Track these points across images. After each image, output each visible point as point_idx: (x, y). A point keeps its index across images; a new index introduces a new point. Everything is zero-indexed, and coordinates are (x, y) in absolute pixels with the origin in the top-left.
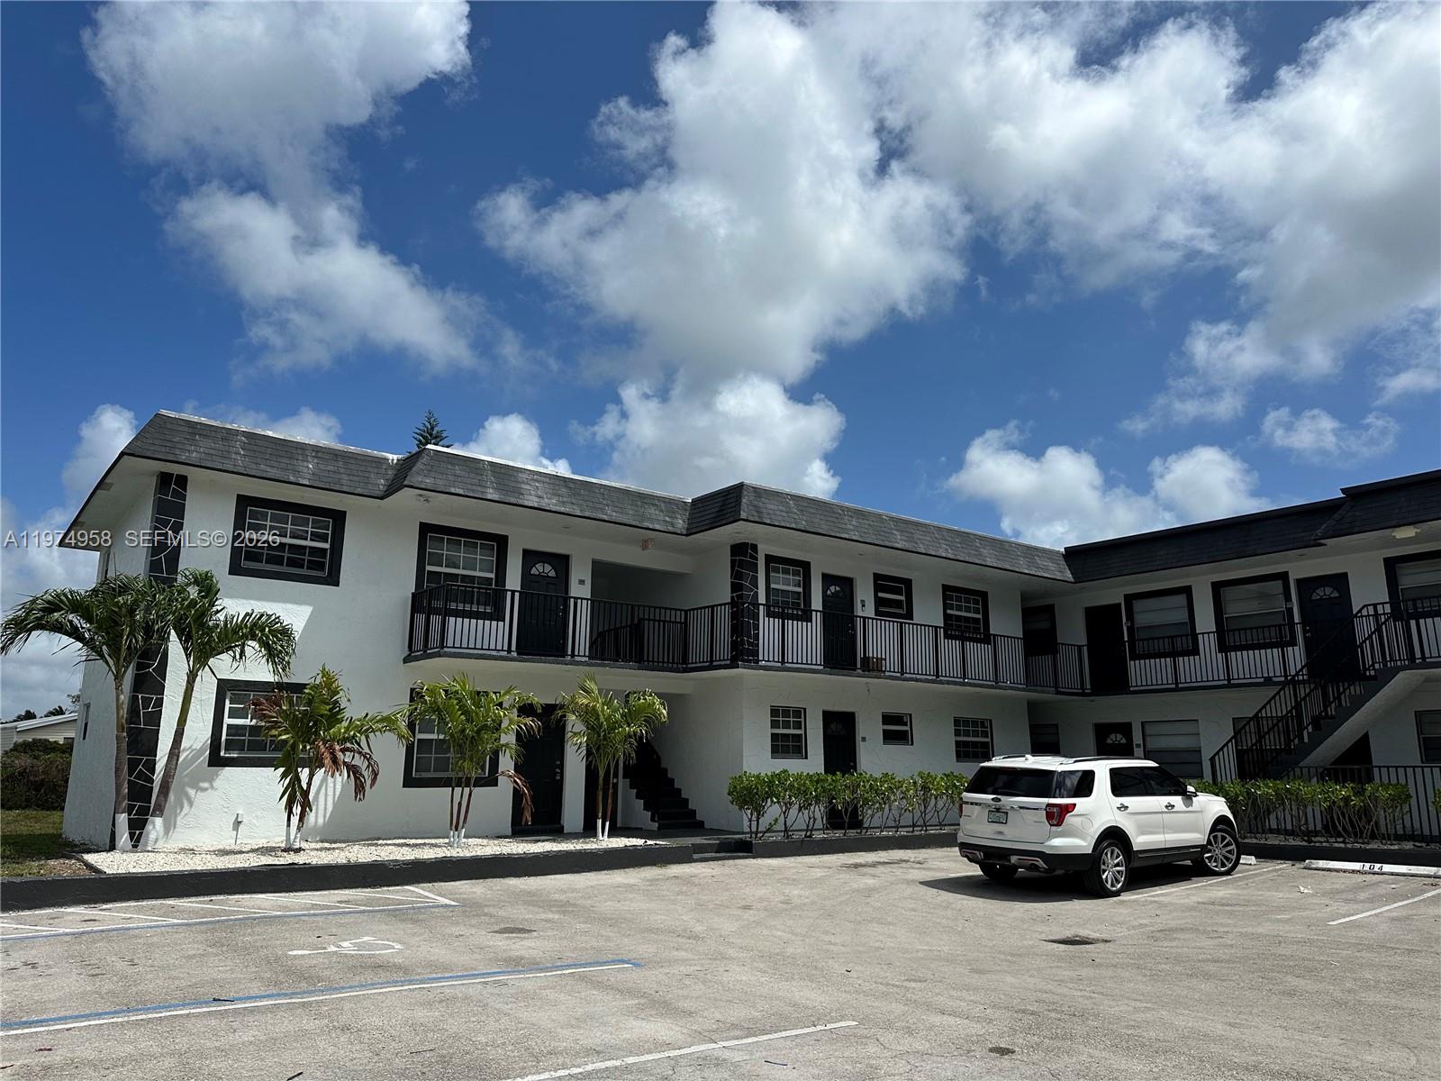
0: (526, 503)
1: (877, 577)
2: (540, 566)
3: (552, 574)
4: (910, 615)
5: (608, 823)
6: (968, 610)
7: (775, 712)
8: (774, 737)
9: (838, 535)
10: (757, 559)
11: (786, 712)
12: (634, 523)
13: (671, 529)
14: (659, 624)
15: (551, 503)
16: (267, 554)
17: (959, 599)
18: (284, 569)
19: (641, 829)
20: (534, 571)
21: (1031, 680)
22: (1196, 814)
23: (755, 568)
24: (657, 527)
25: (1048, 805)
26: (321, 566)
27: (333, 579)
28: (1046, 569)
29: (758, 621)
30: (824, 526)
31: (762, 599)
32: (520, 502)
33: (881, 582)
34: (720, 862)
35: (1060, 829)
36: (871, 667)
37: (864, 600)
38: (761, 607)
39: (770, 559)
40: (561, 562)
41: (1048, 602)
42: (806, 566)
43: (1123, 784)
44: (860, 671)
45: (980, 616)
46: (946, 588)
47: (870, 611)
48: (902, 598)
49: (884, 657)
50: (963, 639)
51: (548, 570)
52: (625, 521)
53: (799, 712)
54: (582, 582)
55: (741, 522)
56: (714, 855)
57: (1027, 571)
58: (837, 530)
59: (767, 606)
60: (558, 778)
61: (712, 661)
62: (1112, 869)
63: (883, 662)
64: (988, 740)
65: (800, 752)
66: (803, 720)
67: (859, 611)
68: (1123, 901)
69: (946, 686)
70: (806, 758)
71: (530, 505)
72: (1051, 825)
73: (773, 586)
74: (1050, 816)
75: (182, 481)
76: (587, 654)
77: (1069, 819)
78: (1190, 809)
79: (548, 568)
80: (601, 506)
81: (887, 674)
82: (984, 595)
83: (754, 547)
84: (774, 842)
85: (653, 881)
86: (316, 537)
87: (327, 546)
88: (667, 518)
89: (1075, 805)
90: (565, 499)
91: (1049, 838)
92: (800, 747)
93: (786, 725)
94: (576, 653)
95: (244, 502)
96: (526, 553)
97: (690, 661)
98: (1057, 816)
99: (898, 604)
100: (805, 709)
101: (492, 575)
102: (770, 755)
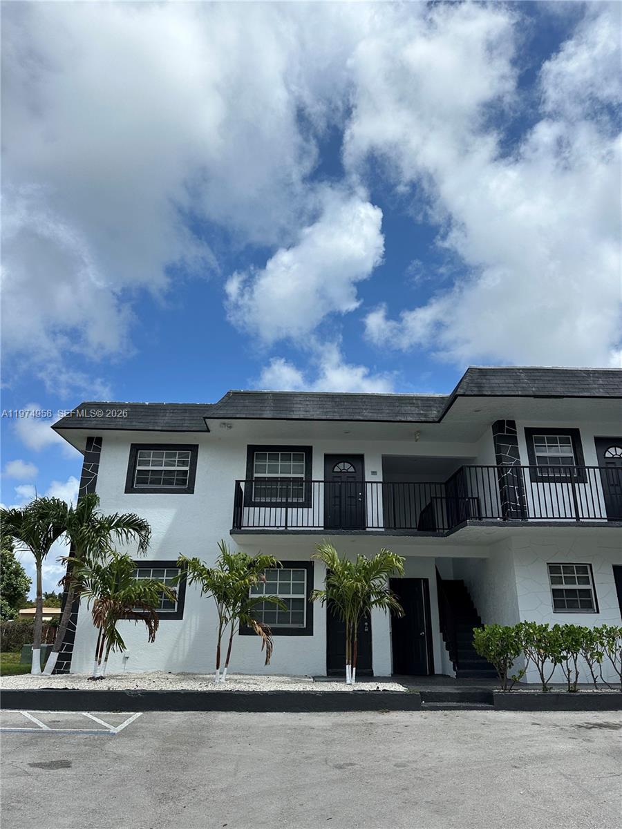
3: (352, 469)
5: (354, 669)
7: (553, 568)
8: (556, 593)
10: (515, 433)
12: (389, 419)
13: (423, 419)
16: (151, 478)
18: (161, 486)
23: (514, 441)
26: (184, 482)
27: (191, 490)
30: (559, 390)
38: (526, 474)
39: (529, 432)
42: (574, 434)
53: (584, 569)
54: (374, 473)
55: (459, 397)
60: (366, 630)
65: (592, 607)
66: (590, 575)
70: (598, 612)
73: (537, 454)
75: (99, 441)
76: (382, 525)
79: (347, 465)
80: (359, 411)
83: (512, 424)
86: (180, 463)
87: (187, 468)
88: (421, 412)
92: (591, 601)
93: (570, 581)
95: (136, 448)
96: (328, 457)
100: (590, 565)
101: (303, 476)
102: (551, 609)
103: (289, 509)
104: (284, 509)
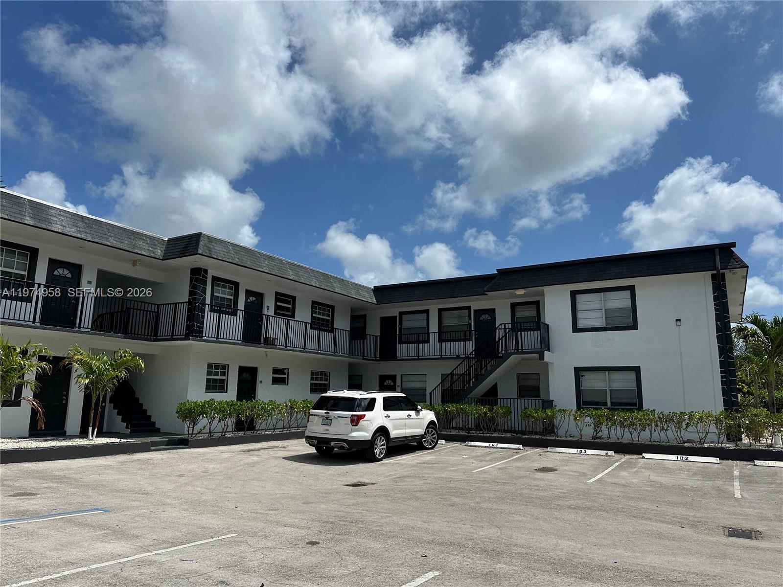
0: (53, 229)
1: (277, 294)
2: (60, 271)
3: (69, 275)
4: (293, 316)
5: (96, 430)
6: (324, 315)
7: (210, 366)
8: (208, 380)
9: (256, 268)
10: (207, 278)
11: (217, 366)
13: (152, 255)
14: (140, 312)
15: (72, 231)
17: (320, 309)
19: (119, 433)
20: (56, 273)
21: (351, 352)
22: (419, 420)
23: (205, 283)
24: (144, 253)
25: (352, 415)
28: (364, 297)
29: (204, 314)
30: (248, 263)
31: (208, 301)
32: (49, 228)
33: (279, 297)
34: (167, 451)
35: (357, 427)
36: (269, 342)
37: (269, 307)
38: (207, 306)
39: (215, 279)
40: (76, 269)
41: (363, 313)
42: (236, 285)
43: (389, 405)
44: (263, 345)
45: (330, 318)
46: (314, 303)
47: (271, 312)
48: (290, 306)
49: (276, 337)
50: (320, 330)
51: (66, 273)
52: (122, 247)
53: (225, 367)
54: (90, 282)
55: (198, 255)
56: (164, 447)
57: (354, 297)
58: (256, 266)
59: (211, 305)
60: (64, 402)
61: (172, 335)
62: (380, 447)
63: (276, 340)
64: (327, 382)
65: (223, 389)
66: (226, 371)
67: (265, 312)
68: (383, 463)
69: (308, 354)
70: (226, 392)
71: (56, 230)
72: (353, 426)
73: (215, 294)
74: (352, 421)
76: (90, 327)
77: (362, 422)
78: (418, 417)
79: (66, 271)
80: (106, 236)
81: (278, 347)
82: (333, 308)
83: (206, 271)
84: (202, 439)
85: (123, 463)
88: (151, 249)
89: (365, 415)
90: (81, 230)
91: (351, 432)
93: (216, 374)
94: (82, 326)
96: (51, 261)
97: (159, 335)
98: (356, 421)
99: (287, 309)
100: (228, 365)
101: (26, 273)
102: (204, 390)
103: (9, 301)
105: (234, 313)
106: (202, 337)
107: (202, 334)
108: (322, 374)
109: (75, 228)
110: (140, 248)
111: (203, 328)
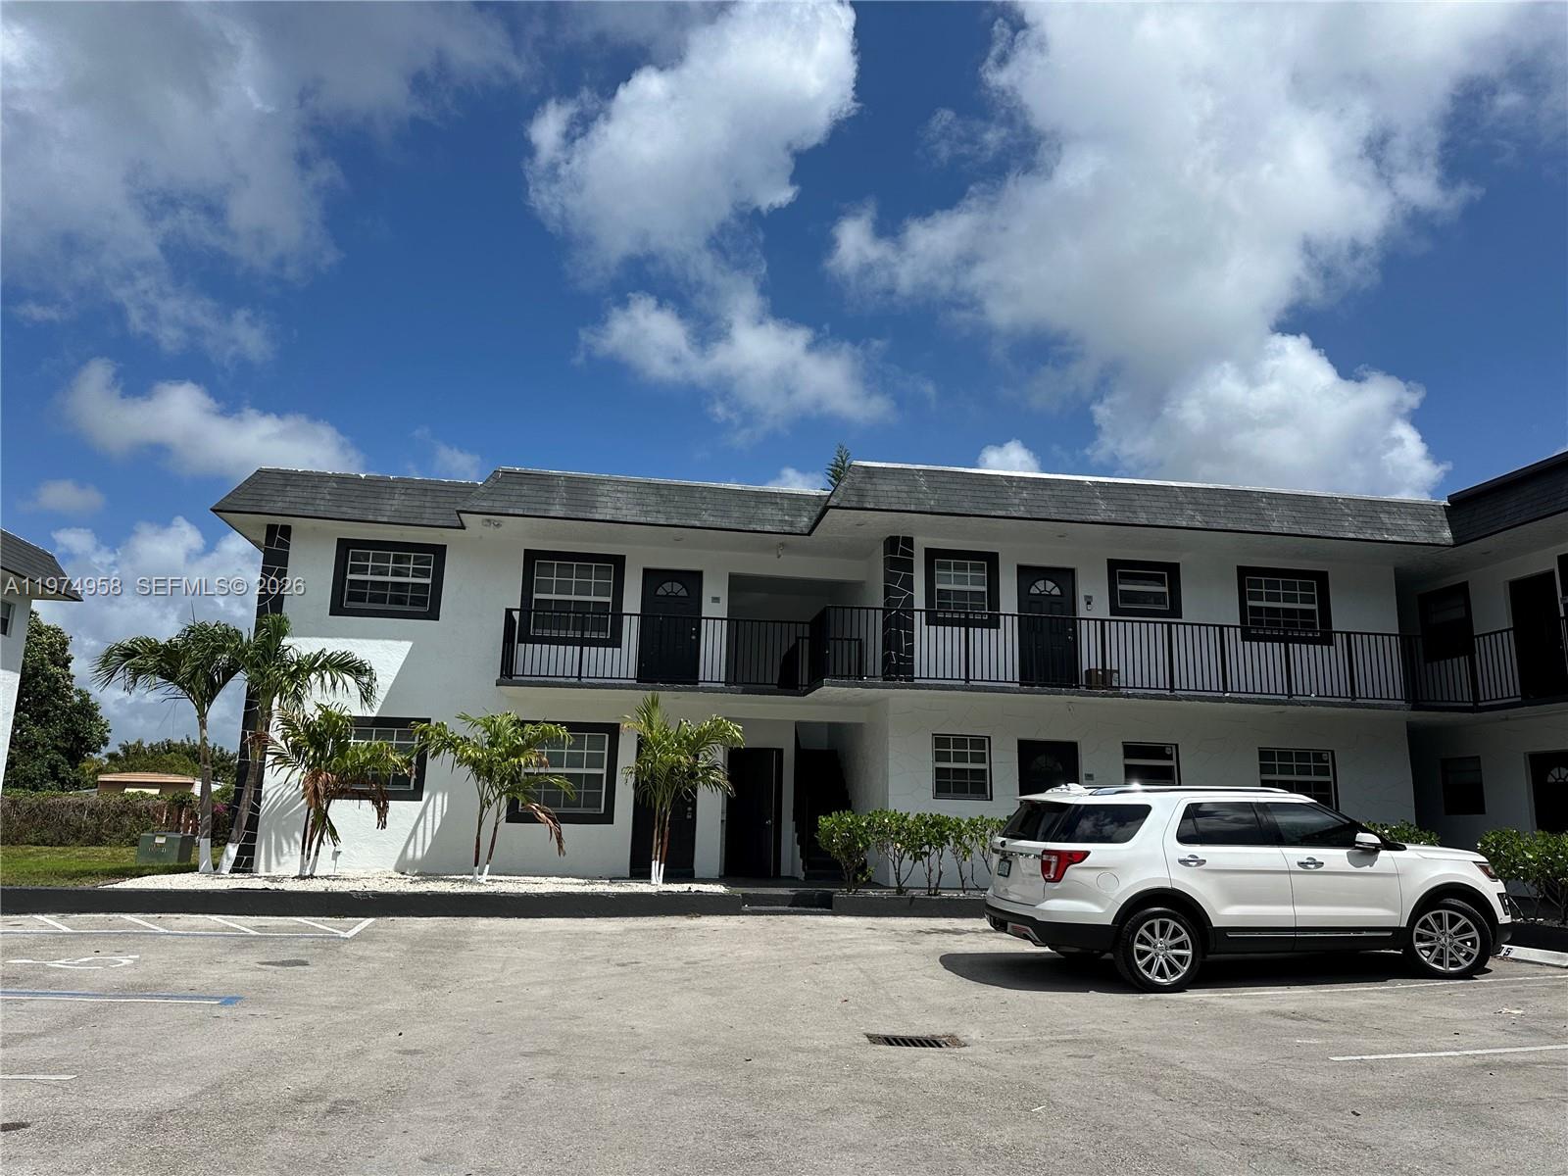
1: (1113, 565)
3: (683, 593)
4: (1175, 611)
5: (663, 866)
6: (1288, 598)
7: (940, 741)
8: (940, 773)
9: (993, 514)
10: (912, 555)
11: (960, 741)
13: (787, 529)
16: (370, 593)
17: (1269, 585)
18: (387, 607)
23: (910, 566)
24: (768, 528)
25: (1046, 852)
26: (422, 602)
27: (433, 614)
28: (1400, 530)
29: (913, 630)
31: (920, 601)
33: (1118, 570)
35: (1057, 886)
36: (1102, 681)
37: (1093, 598)
38: (917, 614)
39: (932, 555)
41: (1458, 580)
42: (991, 560)
44: (1083, 689)
45: (1315, 607)
46: (1243, 572)
47: (1101, 609)
48: (1165, 589)
49: (1115, 668)
50: (1286, 640)
53: (980, 743)
54: (716, 600)
56: (786, 908)
59: (928, 611)
60: (689, 817)
62: (1161, 949)
63: (1116, 675)
64: (1330, 779)
65: (985, 792)
66: (987, 751)
67: (1082, 611)
70: (991, 799)
72: (1047, 880)
73: (938, 586)
74: (1045, 867)
75: (286, 531)
77: (1073, 872)
78: (1367, 869)
79: (677, 587)
81: (1124, 691)
82: (1322, 578)
83: (909, 542)
86: (417, 573)
87: (428, 581)
88: (787, 518)
89: (1086, 854)
90: (649, 508)
91: (1045, 899)
92: (984, 785)
93: (961, 757)
95: (344, 546)
96: (648, 573)
98: (1056, 868)
99: (1158, 598)
100: (989, 738)
101: (609, 599)
102: (931, 794)
103: (586, 649)
104: (577, 648)
105: (993, 622)
106: (913, 679)
107: (913, 673)
108: (1303, 755)
109: (638, 508)
110: (762, 521)
111: (912, 660)
